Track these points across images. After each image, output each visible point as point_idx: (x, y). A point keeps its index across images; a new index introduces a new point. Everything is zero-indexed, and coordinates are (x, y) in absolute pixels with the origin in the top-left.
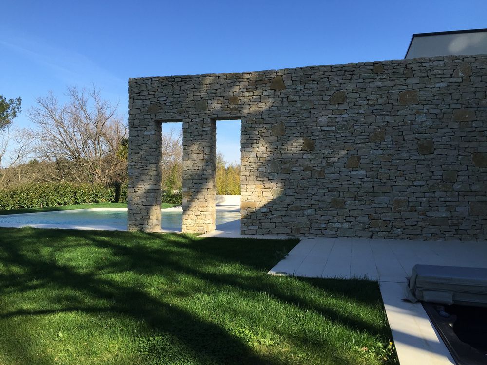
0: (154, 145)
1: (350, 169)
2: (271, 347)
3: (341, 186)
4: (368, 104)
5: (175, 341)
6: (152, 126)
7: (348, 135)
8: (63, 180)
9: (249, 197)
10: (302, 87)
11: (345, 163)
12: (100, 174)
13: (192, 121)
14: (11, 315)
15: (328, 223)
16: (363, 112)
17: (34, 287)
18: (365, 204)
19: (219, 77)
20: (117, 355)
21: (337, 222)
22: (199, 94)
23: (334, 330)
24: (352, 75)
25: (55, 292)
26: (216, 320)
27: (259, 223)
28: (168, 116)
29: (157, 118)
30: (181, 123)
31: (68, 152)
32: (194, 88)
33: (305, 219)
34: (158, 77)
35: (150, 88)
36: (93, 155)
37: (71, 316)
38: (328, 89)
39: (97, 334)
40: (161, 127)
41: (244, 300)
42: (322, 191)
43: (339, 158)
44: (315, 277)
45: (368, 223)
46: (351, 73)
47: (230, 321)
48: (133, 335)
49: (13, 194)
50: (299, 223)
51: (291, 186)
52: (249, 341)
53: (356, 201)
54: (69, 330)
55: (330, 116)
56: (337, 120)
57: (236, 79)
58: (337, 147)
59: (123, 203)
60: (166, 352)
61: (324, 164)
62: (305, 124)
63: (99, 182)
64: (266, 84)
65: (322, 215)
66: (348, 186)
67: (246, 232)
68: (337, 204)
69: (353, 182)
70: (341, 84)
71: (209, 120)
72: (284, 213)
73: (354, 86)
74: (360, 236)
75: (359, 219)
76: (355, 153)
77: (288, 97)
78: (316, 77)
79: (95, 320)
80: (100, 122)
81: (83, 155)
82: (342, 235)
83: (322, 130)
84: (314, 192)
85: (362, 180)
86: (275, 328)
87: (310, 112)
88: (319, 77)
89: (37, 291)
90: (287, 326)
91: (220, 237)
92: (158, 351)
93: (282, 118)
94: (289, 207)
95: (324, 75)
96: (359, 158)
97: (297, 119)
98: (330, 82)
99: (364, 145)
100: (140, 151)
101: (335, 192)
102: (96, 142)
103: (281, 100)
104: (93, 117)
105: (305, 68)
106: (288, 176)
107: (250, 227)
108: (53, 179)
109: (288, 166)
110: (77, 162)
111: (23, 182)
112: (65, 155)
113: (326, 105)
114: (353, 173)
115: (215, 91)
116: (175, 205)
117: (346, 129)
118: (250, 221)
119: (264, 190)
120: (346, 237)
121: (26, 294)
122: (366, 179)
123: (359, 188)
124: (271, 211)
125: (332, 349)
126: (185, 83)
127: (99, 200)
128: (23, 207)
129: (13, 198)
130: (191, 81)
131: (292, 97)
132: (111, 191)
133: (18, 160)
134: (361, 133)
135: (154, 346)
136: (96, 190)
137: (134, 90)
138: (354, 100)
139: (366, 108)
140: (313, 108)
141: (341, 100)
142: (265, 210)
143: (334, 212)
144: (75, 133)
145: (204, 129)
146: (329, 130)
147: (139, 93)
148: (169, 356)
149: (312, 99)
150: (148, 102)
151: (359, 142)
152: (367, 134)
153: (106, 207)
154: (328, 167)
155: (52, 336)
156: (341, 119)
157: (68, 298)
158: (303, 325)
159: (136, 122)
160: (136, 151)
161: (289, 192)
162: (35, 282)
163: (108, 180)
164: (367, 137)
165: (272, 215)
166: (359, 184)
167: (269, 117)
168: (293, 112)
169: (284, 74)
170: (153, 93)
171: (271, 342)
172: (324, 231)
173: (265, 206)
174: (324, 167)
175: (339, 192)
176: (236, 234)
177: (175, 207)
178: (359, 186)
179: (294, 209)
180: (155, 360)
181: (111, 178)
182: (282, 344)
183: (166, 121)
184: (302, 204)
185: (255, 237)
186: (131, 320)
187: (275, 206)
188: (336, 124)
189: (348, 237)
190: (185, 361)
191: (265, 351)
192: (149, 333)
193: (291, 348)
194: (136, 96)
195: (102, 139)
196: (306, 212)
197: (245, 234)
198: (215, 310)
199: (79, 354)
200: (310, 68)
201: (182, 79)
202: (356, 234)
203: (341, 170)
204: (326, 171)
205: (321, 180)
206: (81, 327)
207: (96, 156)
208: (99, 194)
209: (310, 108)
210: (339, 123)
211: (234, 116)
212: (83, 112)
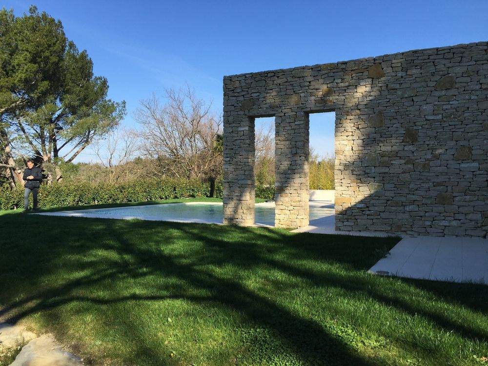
0: (248, 141)
1: (460, 162)
2: (377, 349)
3: (448, 180)
4: (481, 88)
5: (276, 335)
6: (246, 123)
7: (457, 123)
8: (164, 175)
9: (344, 192)
10: (404, 74)
11: (454, 155)
12: (196, 170)
13: (284, 115)
14: (126, 299)
15: (434, 220)
16: (476, 97)
17: (144, 274)
18: (478, 200)
19: (312, 69)
20: (222, 344)
21: (444, 220)
22: (291, 88)
23: (448, 337)
24: (462, 57)
25: (162, 280)
26: (316, 317)
27: (355, 219)
28: (261, 111)
29: (251, 114)
30: (274, 118)
31: (168, 149)
32: (287, 82)
33: (406, 216)
34: (251, 73)
35: (243, 84)
36: (190, 152)
37: (178, 303)
38: (433, 74)
39: (202, 321)
40: (254, 122)
41: (345, 298)
42: (426, 186)
43: (447, 150)
44: (422, 278)
45: (482, 222)
46: (461, 55)
47: (331, 319)
48: (235, 325)
49: (122, 189)
50: (399, 220)
51: (390, 180)
52: (352, 341)
53: (467, 197)
54: (177, 316)
55: (436, 103)
56: (444, 107)
57: (331, 70)
58: (444, 137)
59: (217, 197)
60: (268, 344)
61: (429, 156)
62: (407, 113)
63: (195, 177)
64: (363, 73)
65: (426, 212)
66: (457, 180)
67: (342, 228)
68: (443, 200)
69: (464, 176)
70: (448, 68)
71: (303, 113)
72: (382, 209)
73: (465, 69)
74: (472, 236)
75: (470, 217)
76: (465, 143)
77: (387, 85)
78: (419, 62)
79: (200, 308)
80: (196, 120)
81: (181, 152)
82: (450, 233)
83: (426, 120)
84: (417, 186)
85: (474, 173)
86: (380, 330)
87: (413, 100)
88: (422, 62)
89: (147, 277)
90: (393, 329)
91: (314, 233)
92: (260, 344)
93: (380, 108)
94: (389, 202)
95: (428, 59)
96: (470, 149)
97: (397, 108)
98: (435, 66)
99: (476, 134)
100: (234, 147)
101: (442, 187)
102: (192, 140)
103: (380, 89)
104: (189, 116)
105: (407, 52)
106: (387, 170)
107: (345, 224)
108: (155, 175)
109: (387, 159)
110: (176, 159)
111: (130, 178)
112: (166, 153)
113: (431, 91)
114: (462, 165)
115: (308, 83)
116: (266, 200)
117: (454, 118)
118: (345, 217)
119: (360, 185)
120: (455, 237)
121: (138, 280)
122: (478, 172)
123: (470, 182)
124: (368, 207)
125: (445, 357)
126: (278, 77)
127: (196, 194)
128: (131, 201)
129: (122, 192)
130: (284, 74)
131: (392, 85)
132: (206, 186)
133: (126, 158)
134: (473, 121)
135: (256, 337)
136: (193, 186)
137: (228, 87)
138: (464, 84)
139: (478, 93)
140: (416, 95)
141: (449, 85)
142: (362, 205)
143: (441, 209)
144: (174, 132)
145: (296, 123)
146: (435, 118)
147: (233, 90)
148: (271, 349)
149: (415, 85)
150: (241, 98)
151: (471, 131)
152: (480, 122)
153: (202, 201)
154: (434, 159)
155: (162, 321)
156: (448, 107)
157: (174, 286)
158: (411, 328)
159: (231, 119)
160: (231, 147)
161: (388, 186)
162: (145, 270)
163: (204, 176)
164: (480, 126)
165: (369, 210)
166: (470, 178)
167: (366, 108)
168: (393, 102)
169: (383, 61)
170: (247, 90)
171: (377, 344)
172: (429, 229)
173: (361, 202)
174: (430, 160)
175: (447, 187)
176: (330, 230)
177: (267, 202)
178: (471, 180)
179: (395, 205)
180: (258, 352)
181: (206, 174)
182: (388, 347)
183: (259, 116)
184: (403, 199)
185: (351, 234)
186: (233, 311)
187: (372, 202)
188: (442, 112)
189: (457, 236)
190: (288, 355)
191: (370, 352)
192: (250, 325)
193: (399, 352)
194: (231, 93)
195: (197, 136)
196: (407, 209)
197: (340, 230)
198: (314, 306)
199: (186, 339)
200: (413, 52)
201: (275, 73)
202: (467, 233)
203: (448, 162)
204: (431, 164)
205: (425, 174)
206: (188, 314)
207: (193, 153)
208: (195, 189)
209: (413, 96)
210: (446, 111)
211: (329, 108)
212: (180, 112)
